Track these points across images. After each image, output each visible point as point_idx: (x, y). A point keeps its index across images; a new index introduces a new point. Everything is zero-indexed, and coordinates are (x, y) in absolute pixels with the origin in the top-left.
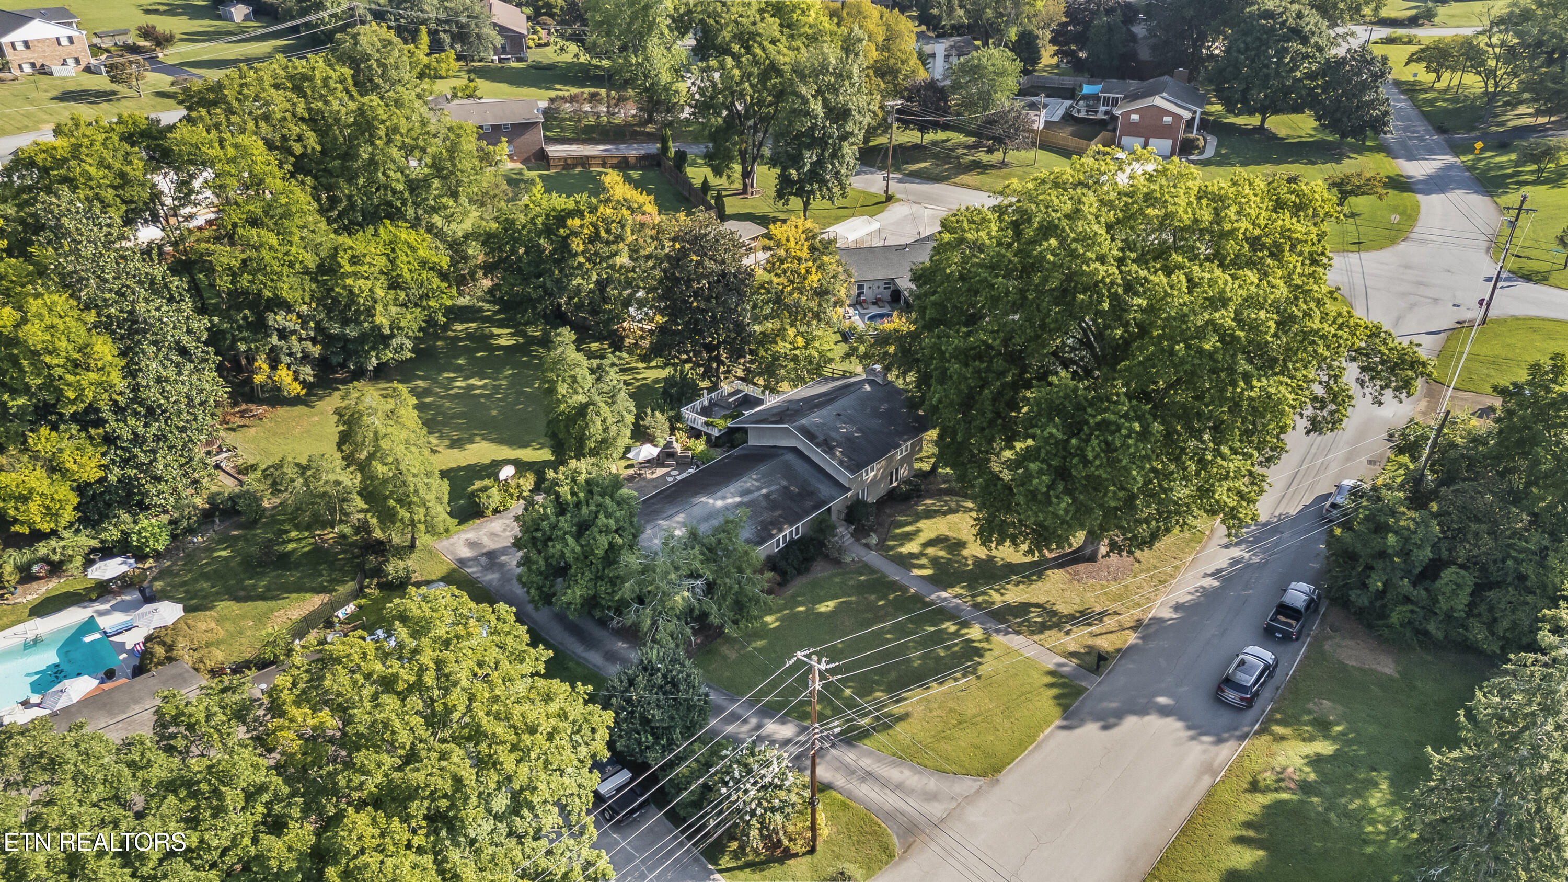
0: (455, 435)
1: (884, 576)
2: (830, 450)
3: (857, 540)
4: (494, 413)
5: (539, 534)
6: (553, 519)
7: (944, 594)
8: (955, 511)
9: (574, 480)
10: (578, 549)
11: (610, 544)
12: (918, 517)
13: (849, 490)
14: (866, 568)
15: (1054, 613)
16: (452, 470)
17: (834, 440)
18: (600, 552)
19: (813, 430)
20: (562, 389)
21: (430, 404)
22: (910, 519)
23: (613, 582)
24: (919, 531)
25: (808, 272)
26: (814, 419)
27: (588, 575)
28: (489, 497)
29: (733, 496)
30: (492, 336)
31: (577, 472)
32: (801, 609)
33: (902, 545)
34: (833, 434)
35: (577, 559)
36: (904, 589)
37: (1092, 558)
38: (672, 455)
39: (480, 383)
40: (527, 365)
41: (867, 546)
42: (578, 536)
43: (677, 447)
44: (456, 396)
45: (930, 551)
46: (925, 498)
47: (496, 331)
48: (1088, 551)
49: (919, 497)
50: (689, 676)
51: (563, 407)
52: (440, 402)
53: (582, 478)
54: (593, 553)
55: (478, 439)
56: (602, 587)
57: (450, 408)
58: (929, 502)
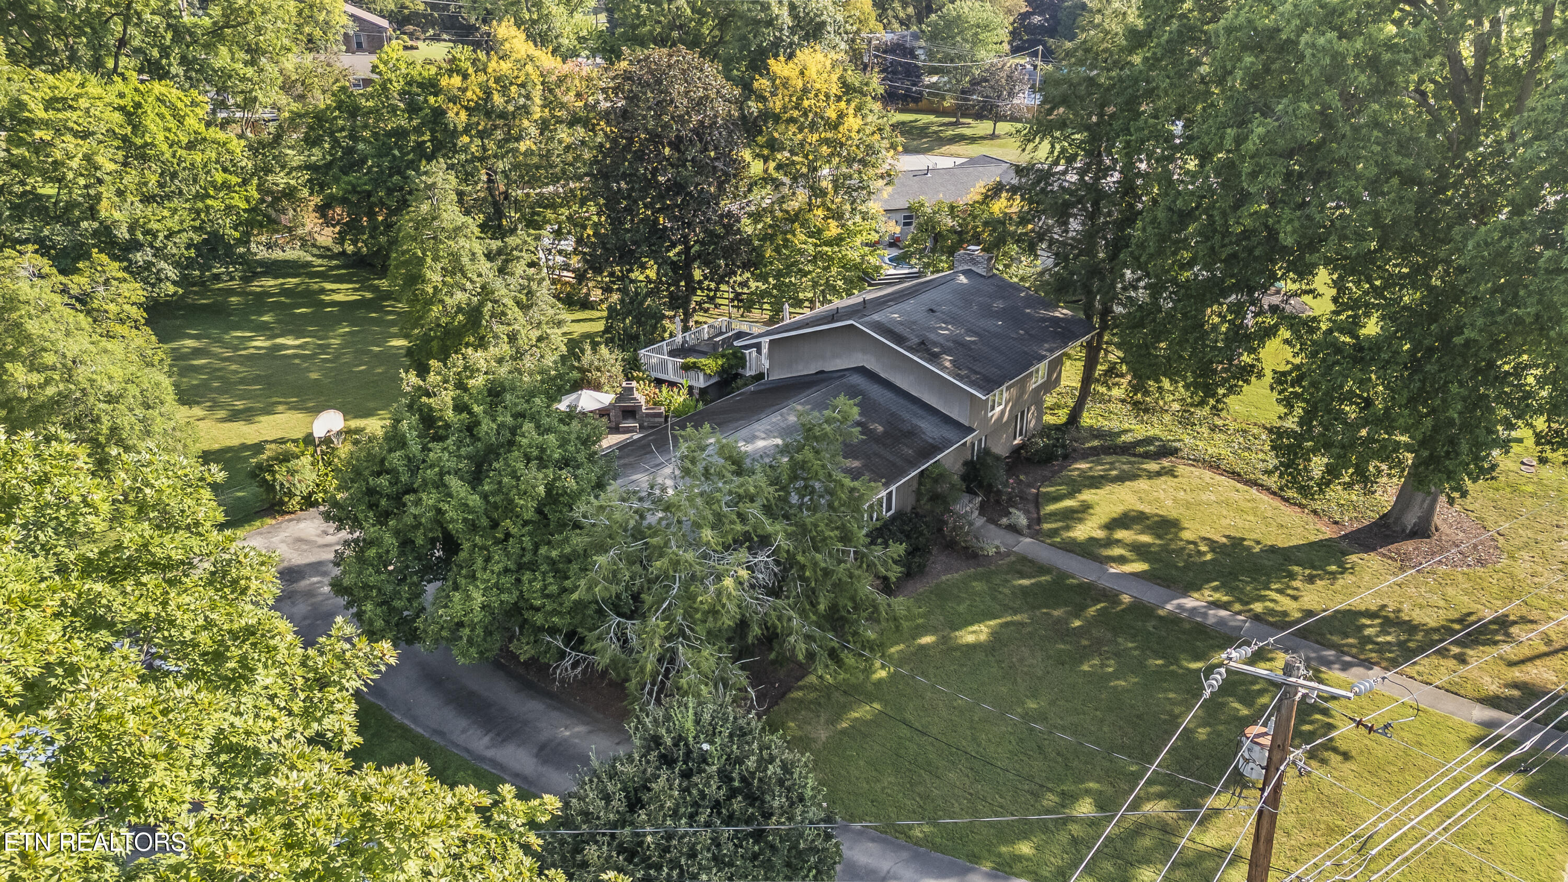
0: (239, 404)
1: (1062, 576)
2: (934, 358)
3: (992, 521)
4: (314, 376)
5: (383, 481)
6: (415, 448)
7: (1189, 602)
8: (1134, 477)
9: (461, 385)
10: (475, 500)
11: (549, 488)
12: (1075, 488)
13: (970, 430)
14: (1026, 565)
15: (1411, 628)
16: (229, 449)
17: (935, 344)
18: (527, 507)
19: (899, 329)
20: (434, 276)
21: (202, 367)
22: (1063, 489)
23: (559, 570)
24: (1086, 508)
25: (841, 115)
26: (893, 315)
27: (500, 561)
28: (292, 472)
29: (769, 434)
30: (323, 291)
31: (471, 370)
32: (927, 640)
33: (1068, 528)
34: (932, 336)
35: (473, 527)
36: (1111, 597)
37: (1422, 531)
38: (631, 412)
39: (298, 342)
40: (375, 322)
41: (1013, 529)
42: (475, 479)
43: (640, 397)
44: (251, 357)
45: (1121, 534)
46: (1076, 460)
47: (328, 286)
48: (1411, 519)
49: (1066, 457)
50: (786, 768)
51: (436, 310)
52: (218, 364)
53: (478, 382)
54: (509, 508)
55: (280, 408)
56: (533, 584)
57: (236, 372)
58: (1084, 466)
